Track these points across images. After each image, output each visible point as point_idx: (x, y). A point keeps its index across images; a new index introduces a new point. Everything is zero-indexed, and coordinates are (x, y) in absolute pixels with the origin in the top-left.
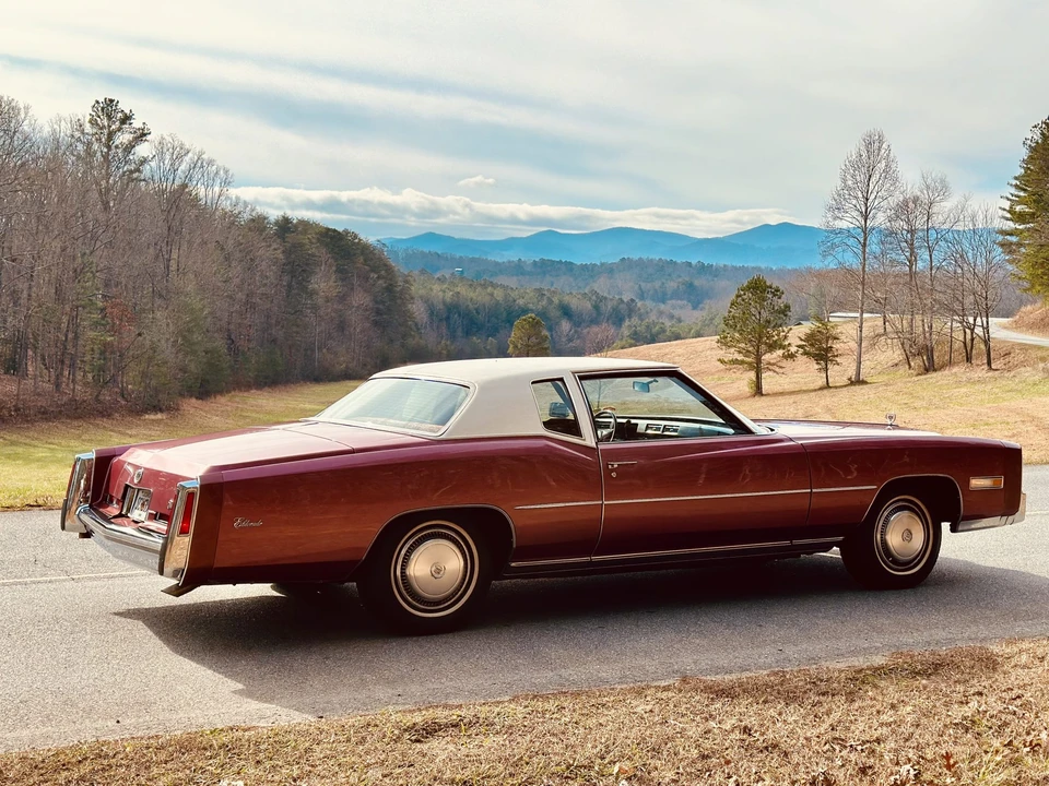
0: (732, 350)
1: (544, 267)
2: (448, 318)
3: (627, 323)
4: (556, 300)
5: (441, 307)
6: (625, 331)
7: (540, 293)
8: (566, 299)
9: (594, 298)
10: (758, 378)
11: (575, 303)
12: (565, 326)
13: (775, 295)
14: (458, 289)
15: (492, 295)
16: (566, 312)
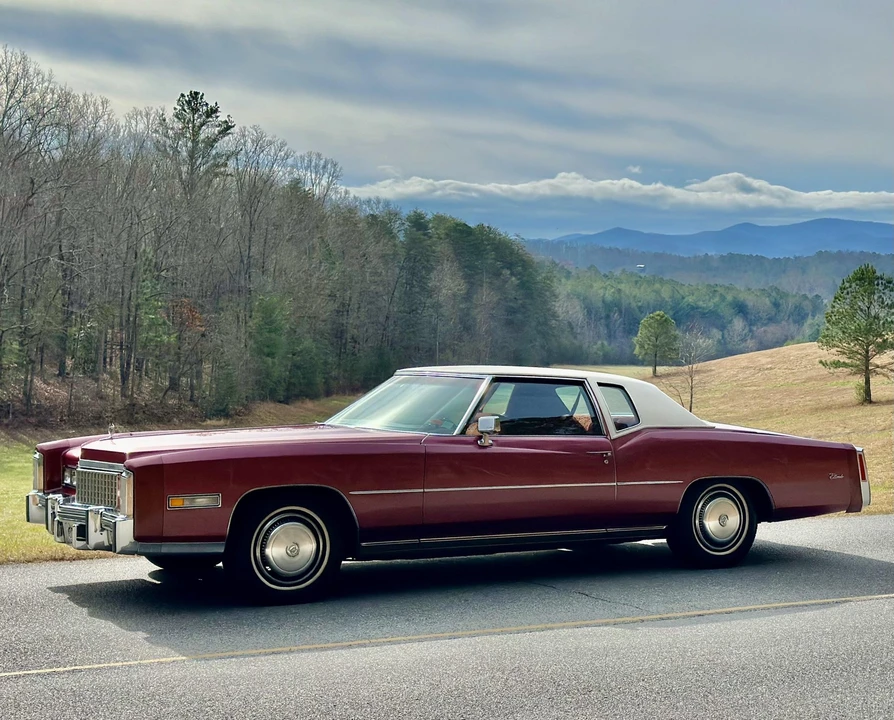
0: (834, 350)
1: (732, 261)
2: (608, 317)
3: (809, 321)
4: (729, 298)
5: (600, 304)
6: (807, 330)
7: (713, 291)
8: (742, 297)
9: (774, 294)
10: (868, 382)
11: (750, 300)
12: (738, 324)
13: (886, 288)
14: (622, 286)
15: (657, 292)
16: (741, 309)
